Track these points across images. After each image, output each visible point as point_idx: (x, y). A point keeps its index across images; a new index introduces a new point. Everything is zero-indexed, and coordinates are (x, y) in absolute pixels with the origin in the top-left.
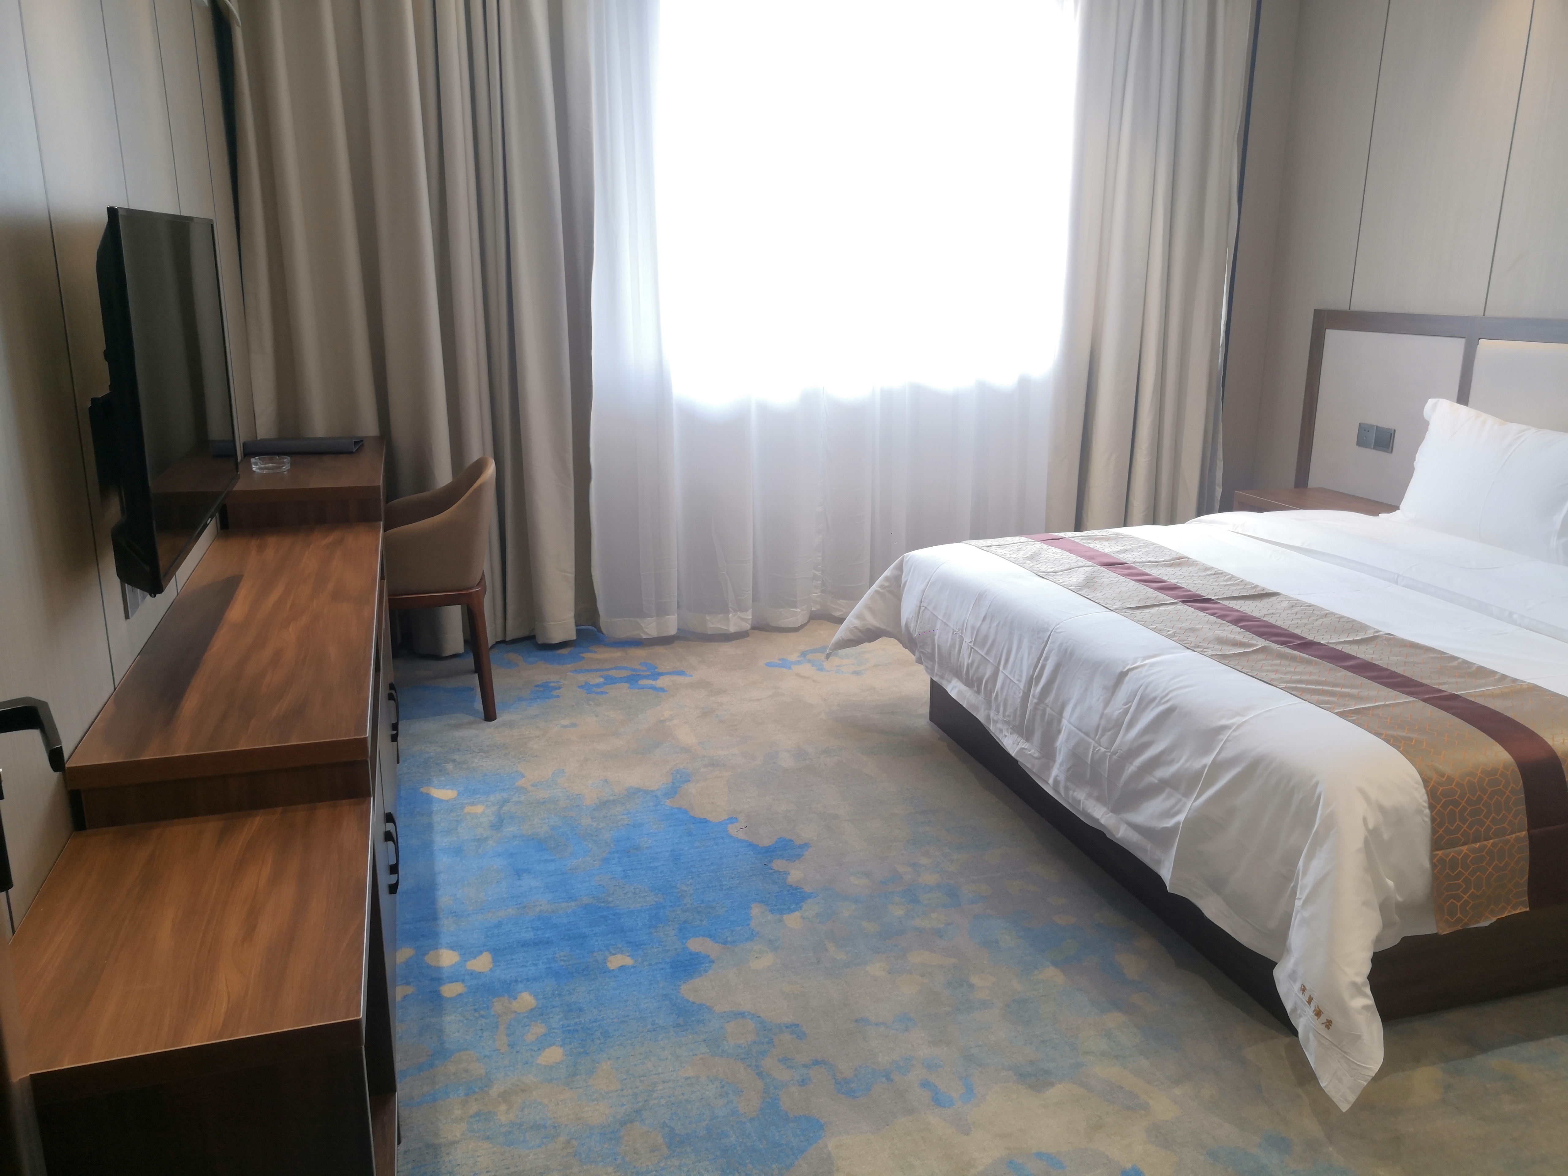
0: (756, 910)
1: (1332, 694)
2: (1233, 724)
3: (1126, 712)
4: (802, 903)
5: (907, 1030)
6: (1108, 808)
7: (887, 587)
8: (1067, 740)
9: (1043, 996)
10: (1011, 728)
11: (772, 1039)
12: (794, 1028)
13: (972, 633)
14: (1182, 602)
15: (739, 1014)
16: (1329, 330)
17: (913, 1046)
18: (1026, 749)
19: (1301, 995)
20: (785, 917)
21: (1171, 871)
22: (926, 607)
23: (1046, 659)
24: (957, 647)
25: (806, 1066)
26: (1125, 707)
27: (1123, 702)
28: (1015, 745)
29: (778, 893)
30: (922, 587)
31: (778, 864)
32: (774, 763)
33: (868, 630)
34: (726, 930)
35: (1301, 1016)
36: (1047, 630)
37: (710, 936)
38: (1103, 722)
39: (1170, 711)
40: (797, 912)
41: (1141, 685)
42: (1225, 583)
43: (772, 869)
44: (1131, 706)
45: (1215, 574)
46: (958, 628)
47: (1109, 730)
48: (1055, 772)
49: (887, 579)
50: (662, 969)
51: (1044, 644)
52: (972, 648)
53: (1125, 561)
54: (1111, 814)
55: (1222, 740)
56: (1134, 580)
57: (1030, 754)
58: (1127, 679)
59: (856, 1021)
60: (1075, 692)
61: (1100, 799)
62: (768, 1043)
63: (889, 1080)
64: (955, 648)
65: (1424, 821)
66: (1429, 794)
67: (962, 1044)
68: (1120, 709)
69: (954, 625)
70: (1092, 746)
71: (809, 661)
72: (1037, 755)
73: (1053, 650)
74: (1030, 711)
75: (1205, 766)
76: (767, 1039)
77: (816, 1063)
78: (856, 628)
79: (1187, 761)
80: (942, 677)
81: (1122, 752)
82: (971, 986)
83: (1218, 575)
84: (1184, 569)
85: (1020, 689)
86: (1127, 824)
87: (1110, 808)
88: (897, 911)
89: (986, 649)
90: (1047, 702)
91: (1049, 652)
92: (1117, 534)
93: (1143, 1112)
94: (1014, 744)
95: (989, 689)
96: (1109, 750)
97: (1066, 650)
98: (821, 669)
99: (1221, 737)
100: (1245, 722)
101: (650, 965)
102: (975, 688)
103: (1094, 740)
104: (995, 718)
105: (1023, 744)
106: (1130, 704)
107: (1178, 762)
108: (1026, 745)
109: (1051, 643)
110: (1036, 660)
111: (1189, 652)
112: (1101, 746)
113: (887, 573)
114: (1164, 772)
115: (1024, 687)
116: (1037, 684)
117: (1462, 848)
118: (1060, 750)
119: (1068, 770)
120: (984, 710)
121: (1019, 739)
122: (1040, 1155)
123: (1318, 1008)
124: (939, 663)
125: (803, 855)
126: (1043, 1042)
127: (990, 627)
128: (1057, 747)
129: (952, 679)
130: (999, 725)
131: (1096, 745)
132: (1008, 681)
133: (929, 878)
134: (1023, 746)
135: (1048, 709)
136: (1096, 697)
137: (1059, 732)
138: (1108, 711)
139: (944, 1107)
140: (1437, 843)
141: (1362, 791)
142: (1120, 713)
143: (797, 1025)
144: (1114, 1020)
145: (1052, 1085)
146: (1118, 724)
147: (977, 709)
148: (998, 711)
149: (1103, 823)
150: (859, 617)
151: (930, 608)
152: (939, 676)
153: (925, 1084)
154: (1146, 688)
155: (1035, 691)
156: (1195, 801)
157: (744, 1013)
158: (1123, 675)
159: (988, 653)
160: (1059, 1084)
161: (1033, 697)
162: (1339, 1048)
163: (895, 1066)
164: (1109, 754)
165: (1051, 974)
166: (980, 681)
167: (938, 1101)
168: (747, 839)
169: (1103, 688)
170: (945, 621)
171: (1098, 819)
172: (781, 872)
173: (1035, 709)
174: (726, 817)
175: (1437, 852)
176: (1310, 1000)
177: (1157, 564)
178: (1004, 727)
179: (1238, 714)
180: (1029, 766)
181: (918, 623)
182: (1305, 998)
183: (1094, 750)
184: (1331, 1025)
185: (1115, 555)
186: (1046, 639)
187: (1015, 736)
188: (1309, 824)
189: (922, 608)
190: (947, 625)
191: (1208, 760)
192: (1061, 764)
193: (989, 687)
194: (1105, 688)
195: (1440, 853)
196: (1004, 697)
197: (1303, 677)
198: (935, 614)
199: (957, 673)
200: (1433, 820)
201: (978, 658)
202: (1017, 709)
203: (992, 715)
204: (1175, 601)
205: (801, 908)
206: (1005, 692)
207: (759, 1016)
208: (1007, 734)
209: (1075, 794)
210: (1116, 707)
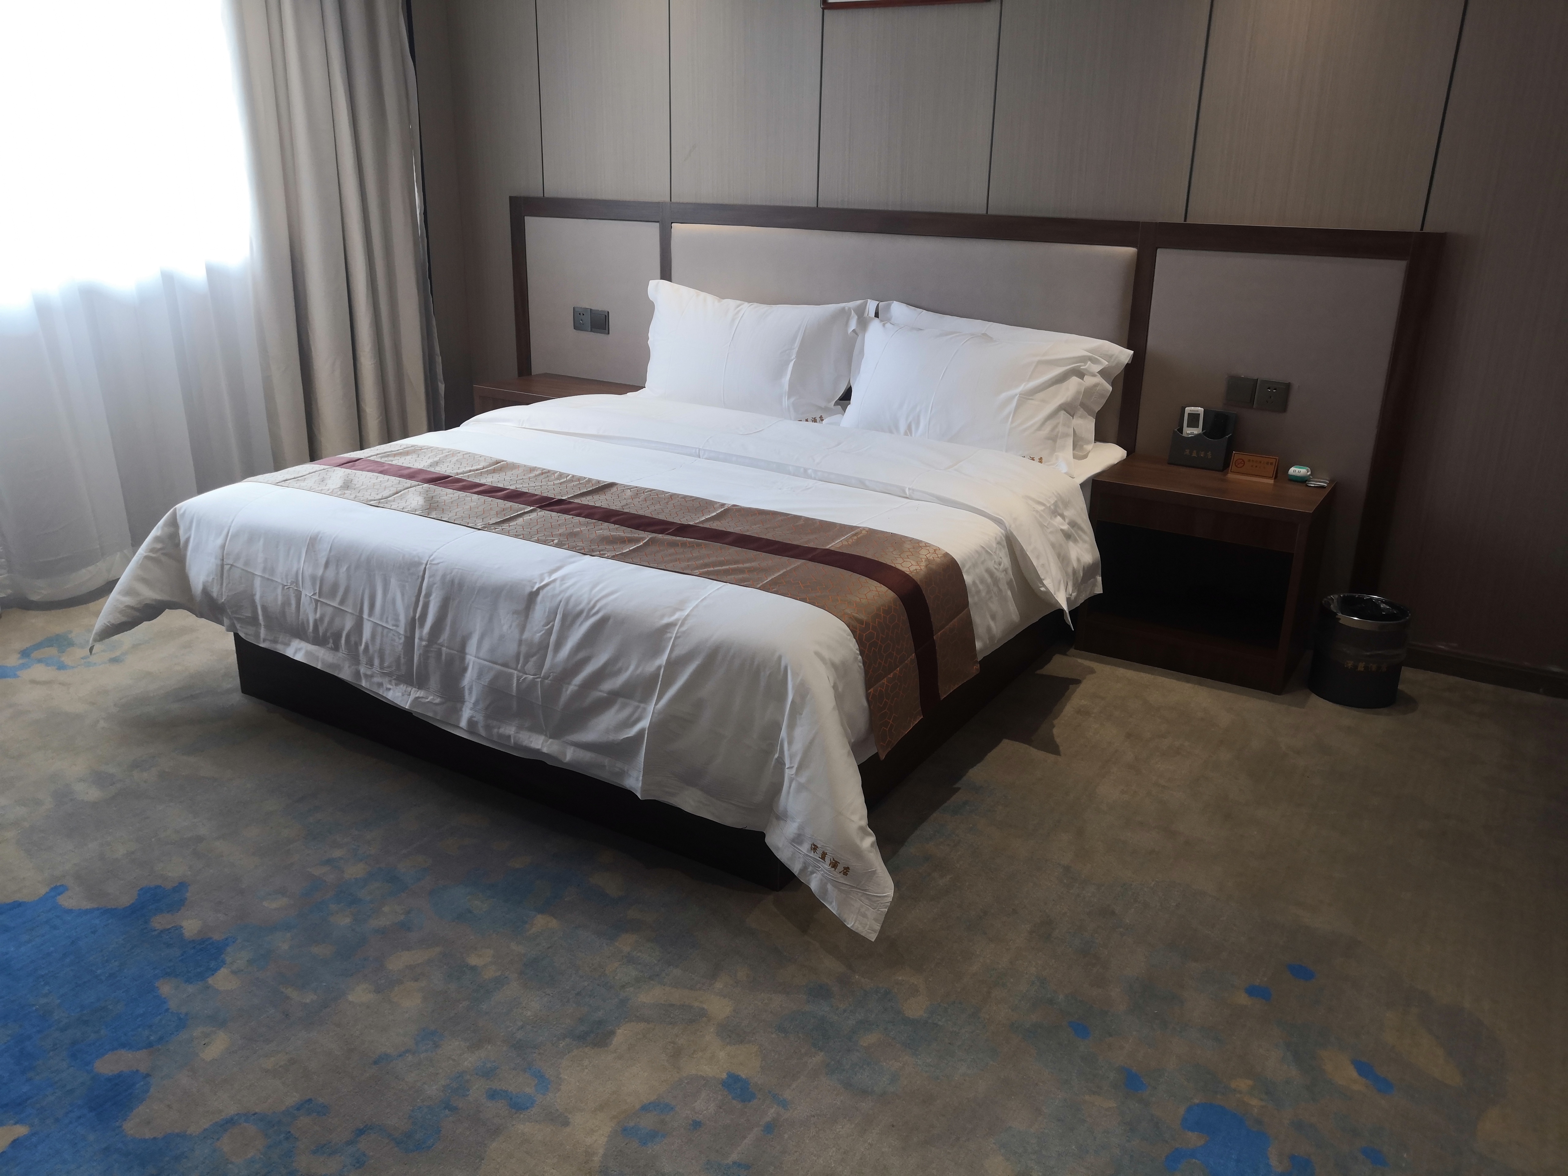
0: (166, 988)
1: (741, 571)
2: (678, 620)
3: (549, 632)
4: (222, 956)
5: (436, 1046)
6: (546, 735)
7: (161, 549)
8: (480, 675)
9: (548, 948)
10: (395, 679)
11: (290, 1132)
12: (306, 1106)
13: (314, 584)
14: (540, 507)
15: (227, 1123)
16: (528, 217)
17: (454, 1060)
18: (422, 697)
19: (812, 854)
20: (210, 981)
21: (641, 778)
22: (232, 565)
23: (428, 595)
24: (293, 602)
25: (350, 1143)
26: (547, 627)
27: (542, 623)
28: (406, 696)
29: (182, 955)
30: (220, 541)
31: (160, 922)
32: (71, 800)
33: (147, 606)
34: (140, 1030)
35: (812, 873)
36: (420, 564)
37: (123, 1046)
38: (524, 649)
39: (603, 622)
40: (222, 969)
41: (561, 601)
42: (558, 481)
43: (155, 930)
44: (553, 625)
45: (542, 474)
46: (289, 581)
47: (533, 656)
48: (466, 713)
49: (157, 539)
50: (80, 1117)
51: (420, 580)
52: (317, 601)
53: (447, 474)
54: (551, 740)
55: (671, 638)
56: (475, 493)
57: (428, 702)
58: (540, 598)
59: (375, 1063)
60: (476, 624)
61: (535, 729)
62: (287, 1139)
63: (454, 1109)
64: (290, 604)
65: (859, 666)
66: (859, 642)
67: (503, 1034)
68: (541, 631)
69: (282, 579)
70: (515, 676)
71: (40, 661)
72: (438, 700)
73: (435, 584)
74: (420, 656)
75: (659, 668)
76: (282, 1136)
77: (360, 1132)
78: (128, 607)
79: (637, 667)
80: (275, 641)
81: (555, 674)
82: (473, 968)
83: (547, 474)
84: (509, 473)
85: (400, 634)
86: (573, 745)
87: (548, 736)
88: (343, 921)
89: (338, 598)
90: (441, 641)
91: (430, 587)
92: (412, 446)
93: (704, 1019)
94: (403, 695)
95: (353, 643)
96: (539, 676)
97: (452, 582)
98: (61, 667)
99: (669, 635)
100: (688, 615)
101: (57, 1120)
102: (331, 645)
103: (516, 669)
104: (369, 673)
105: (416, 693)
106: (551, 624)
107: (627, 669)
108: (421, 693)
109: (430, 577)
110: (414, 599)
111: (587, 558)
112: (527, 674)
113: (155, 532)
114: (609, 685)
115: (406, 631)
116: (422, 625)
117: (883, 681)
118: (471, 689)
119: (487, 709)
120: (349, 667)
121: (409, 689)
122: (645, 1108)
123: (834, 860)
124: (266, 626)
125: (186, 899)
126: (578, 994)
127: (338, 573)
128: (464, 687)
129: (290, 641)
130: (376, 679)
131: (521, 674)
132: (379, 629)
133: (355, 871)
134: (417, 696)
135: (444, 649)
136: (506, 624)
137: (465, 670)
138: (526, 635)
139: (527, 1108)
140: (869, 682)
141: (817, 654)
142: (541, 636)
143: (310, 1100)
144: (626, 943)
145: (612, 1033)
146: (543, 647)
147: (338, 667)
148: (370, 663)
149: (546, 752)
150: (129, 592)
151: (240, 564)
152: (270, 641)
153: (493, 1095)
154: (567, 603)
155: (421, 632)
156: (656, 704)
157: (232, 1119)
158: (533, 596)
159: (342, 602)
160: (618, 1029)
161: (421, 639)
162: (859, 889)
163: (450, 1091)
164: (539, 680)
165: (541, 922)
166: (337, 636)
167: (518, 1105)
168: (96, 906)
169: (513, 613)
170: (267, 576)
171: (539, 750)
172: (169, 929)
173: (426, 650)
174: (47, 889)
175: (869, 691)
176: (823, 856)
177: (480, 472)
178: (385, 680)
179: (676, 610)
180: (430, 714)
181: (224, 584)
182: (817, 856)
183: (518, 680)
184: (849, 872)
185: (432, 469)
186: (421, 574)
187: (403, 687)
188: (782, 697)
189: (227, 567)
190: (272, 581)
191: (663, 660)
192: (476, 704)
193: (353, 639)
194: (515, 612)
195: (871, 690)
196: (377, 646)
197: (706, 561)
198: (249, 570)
199: (299, 632)
200: (864, 663)
201: (329, 611)
202: (399, 657)
203: (362, 670)
204: (532, 508)
205: (224, 962)
206: (378, 641)
207: (253, 1112)
208: (389, 686)
209: (502, 730)
210: (535, 630)
